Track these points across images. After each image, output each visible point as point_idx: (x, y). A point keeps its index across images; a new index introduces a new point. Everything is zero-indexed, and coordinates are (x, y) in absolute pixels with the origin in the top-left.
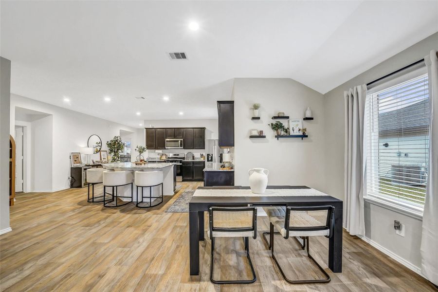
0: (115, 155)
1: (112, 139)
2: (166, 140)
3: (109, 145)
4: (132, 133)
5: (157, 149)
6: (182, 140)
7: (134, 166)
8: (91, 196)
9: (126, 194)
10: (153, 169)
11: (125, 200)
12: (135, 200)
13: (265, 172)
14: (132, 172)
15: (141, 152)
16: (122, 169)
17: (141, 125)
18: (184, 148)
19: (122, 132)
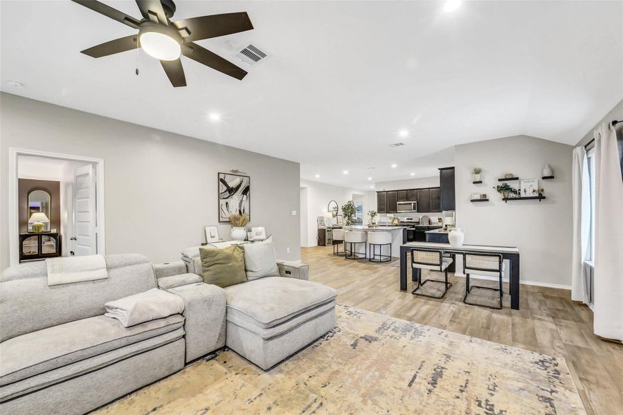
0: (349, 219)
1: (346, 203)
2: (398, 203)
3: (344, 209)
4: (364, 196)
5: (389, 213)
6: (416, 202)
7: (367, 227)
8: (336, 252)
9: (361, 251)
10: (383, 230)
11: (361, 256)
12: (368, 257)
13: (462, 231)
14: (366, 232)
15: (372, 216)
16: (358, 230)
17: (372, 187)
18: (418, 212)
19: (354, 196)
